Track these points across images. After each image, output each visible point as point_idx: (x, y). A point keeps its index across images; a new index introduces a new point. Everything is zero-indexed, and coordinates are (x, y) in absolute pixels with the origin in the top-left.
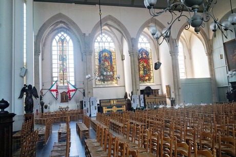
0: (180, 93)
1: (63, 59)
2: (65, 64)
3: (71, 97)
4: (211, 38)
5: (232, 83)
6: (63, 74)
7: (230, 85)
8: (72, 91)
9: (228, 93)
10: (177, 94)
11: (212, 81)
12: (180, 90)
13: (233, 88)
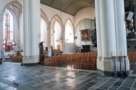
0: (65, 49)
1: (7, 26)
2: (8, 29)
3: (13, 48)
4: (75, 27)
6: (7, 35)
8: (14, 45)
9: (81, 49)
10: (64, 49)
11: (74, 44)
12: (65, 47)
13: (83, 47)
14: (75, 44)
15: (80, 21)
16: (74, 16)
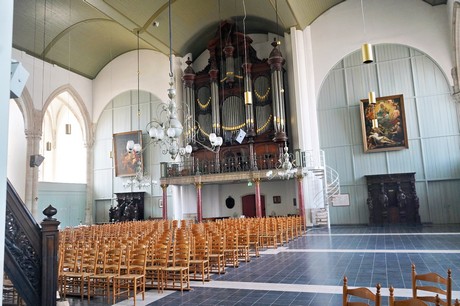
4: (95, 121)
5: (118, 194)
7: (115, 197)
9: (111, 210)
11: (88, 188)
12: (37, 203)
13: (120, 201)
14: (93, 189)
15: (112, 101)
16: (92, 78)
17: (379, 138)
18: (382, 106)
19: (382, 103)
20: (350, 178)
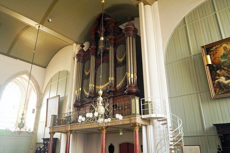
4: (43, 93)
16: (45, 67)
17: (226, 82)
18: (225, 48)
19: (224, 45)
20: (199, 128)
